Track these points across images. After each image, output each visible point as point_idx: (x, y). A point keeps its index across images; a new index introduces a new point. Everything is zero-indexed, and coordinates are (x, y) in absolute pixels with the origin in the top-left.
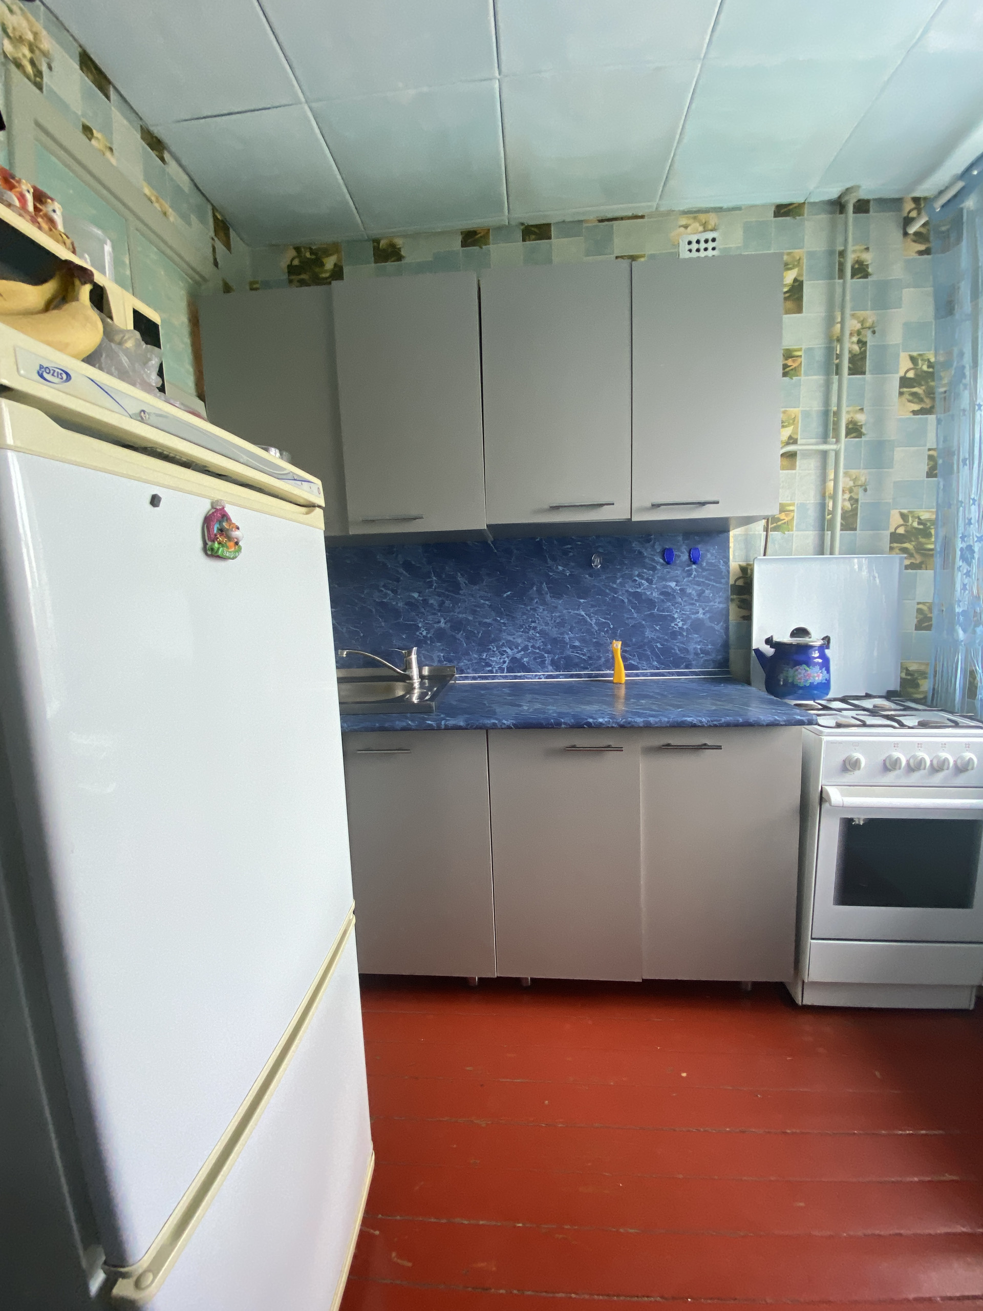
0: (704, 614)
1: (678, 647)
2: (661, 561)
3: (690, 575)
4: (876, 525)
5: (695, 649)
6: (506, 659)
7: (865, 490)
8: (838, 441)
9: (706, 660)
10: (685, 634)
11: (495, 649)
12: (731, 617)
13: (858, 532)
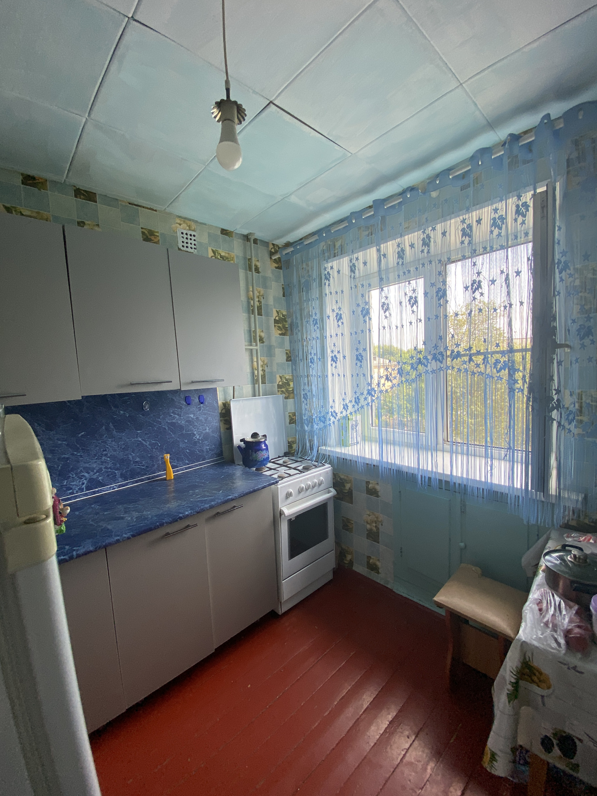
0: (209, 430)
1: (198, 450)
2: (185, 403)
3: (200, 410)
4: (272, 381)
5: (207, 449)
6: (85, 481)
7: (267, 366)
8: (256, 345)
9: (212, 454)
10: (201, 442)
11: (74, 476)
12: (222, 430)
13: (267, 384)
